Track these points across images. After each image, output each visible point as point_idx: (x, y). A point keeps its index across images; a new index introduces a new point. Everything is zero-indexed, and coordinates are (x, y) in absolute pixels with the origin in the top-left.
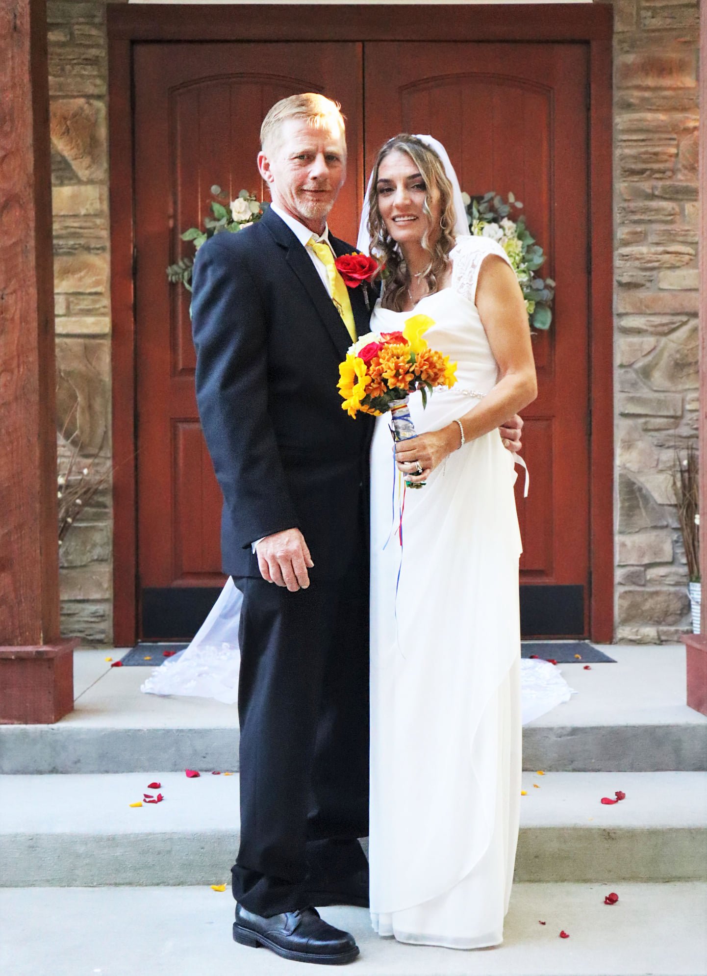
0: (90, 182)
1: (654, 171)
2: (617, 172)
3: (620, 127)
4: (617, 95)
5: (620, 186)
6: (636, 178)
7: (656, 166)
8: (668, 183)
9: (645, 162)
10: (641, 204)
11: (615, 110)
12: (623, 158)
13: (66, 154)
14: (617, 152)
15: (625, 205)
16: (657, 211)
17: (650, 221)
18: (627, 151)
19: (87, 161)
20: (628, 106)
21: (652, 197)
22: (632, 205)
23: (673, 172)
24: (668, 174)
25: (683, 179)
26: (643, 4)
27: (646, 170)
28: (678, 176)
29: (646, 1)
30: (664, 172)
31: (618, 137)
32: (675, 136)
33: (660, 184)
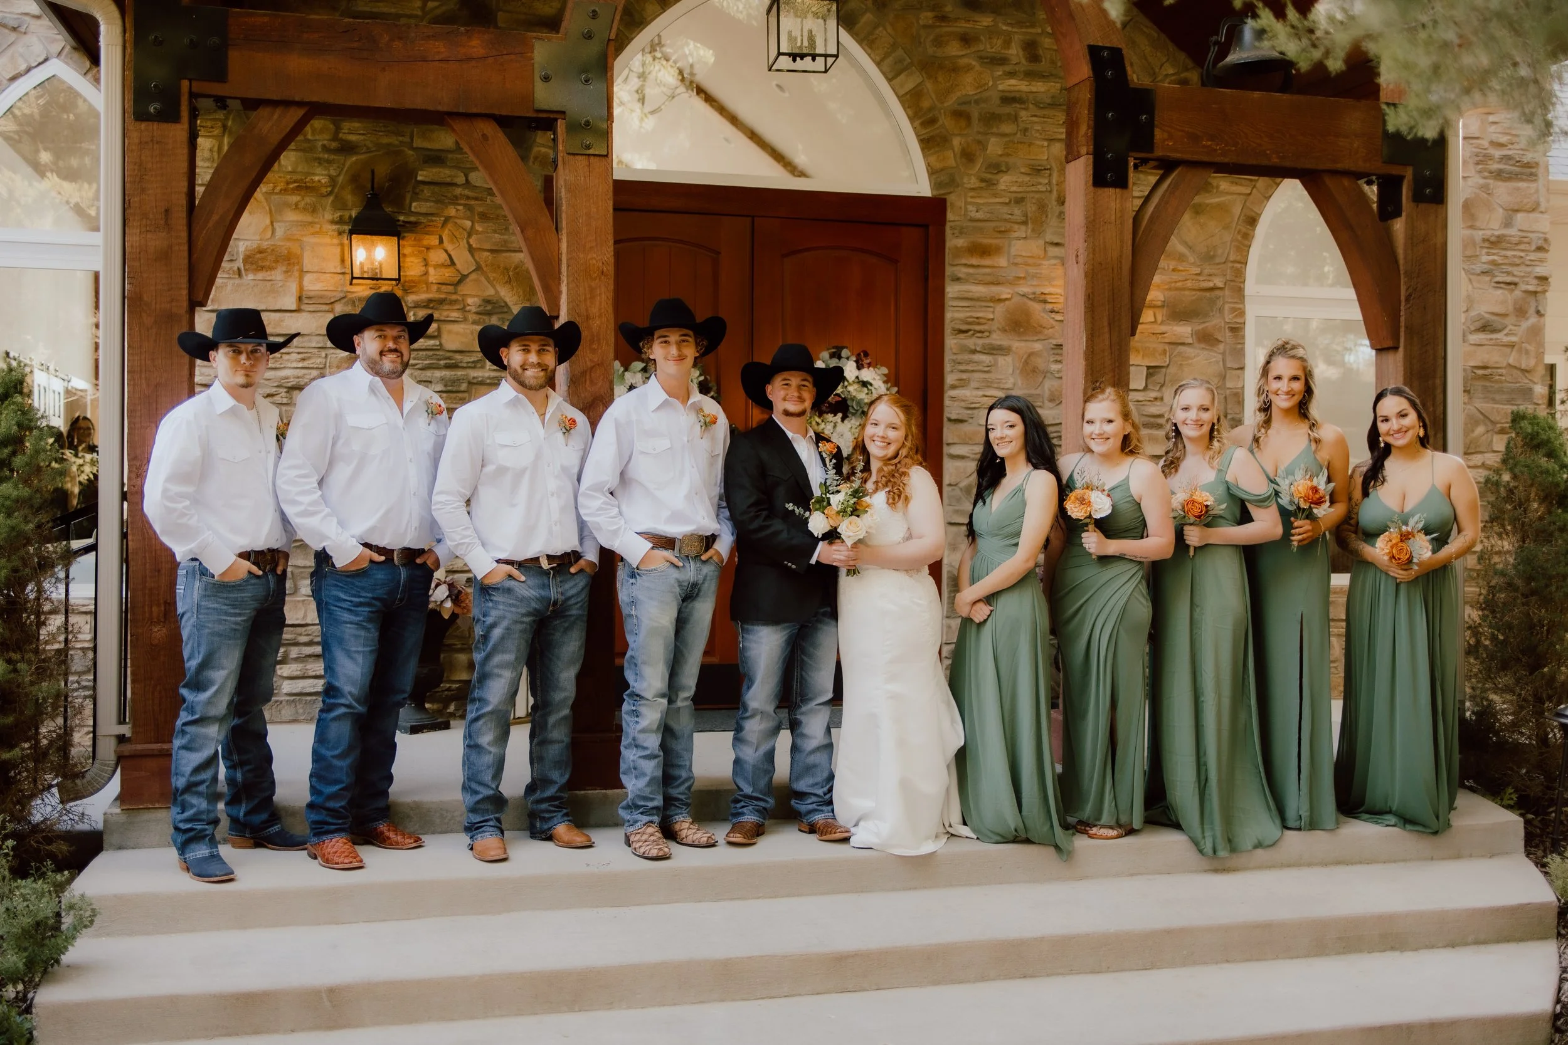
1: (976, 332)
2: (948, 330)
3: (950, 295)
4: (949, 271)
5: (951, 342)
6: (962, 336)
7: (978, 328)
8: (987, 341)
9: (969, 324)
10: (966, 357)
11: (947, 281)
12: (953, 320)
13: (507, 299)
14: (949, 315)
15: (955, 357)
16: (978, 363)
17: (973, 371)
18: (957, 315)
20: (957, 279)
21: (974, 352)
22: (959, 357)
23: (990, 332)
24: (986, 334)
25: (997, 339)
26: (969, 200)
27: (970, 330)
28: (994, 336)
29: (972, 197)
30: (983, 332)
31: (949, 303)
32: (992, 304)
33: (980, 342)
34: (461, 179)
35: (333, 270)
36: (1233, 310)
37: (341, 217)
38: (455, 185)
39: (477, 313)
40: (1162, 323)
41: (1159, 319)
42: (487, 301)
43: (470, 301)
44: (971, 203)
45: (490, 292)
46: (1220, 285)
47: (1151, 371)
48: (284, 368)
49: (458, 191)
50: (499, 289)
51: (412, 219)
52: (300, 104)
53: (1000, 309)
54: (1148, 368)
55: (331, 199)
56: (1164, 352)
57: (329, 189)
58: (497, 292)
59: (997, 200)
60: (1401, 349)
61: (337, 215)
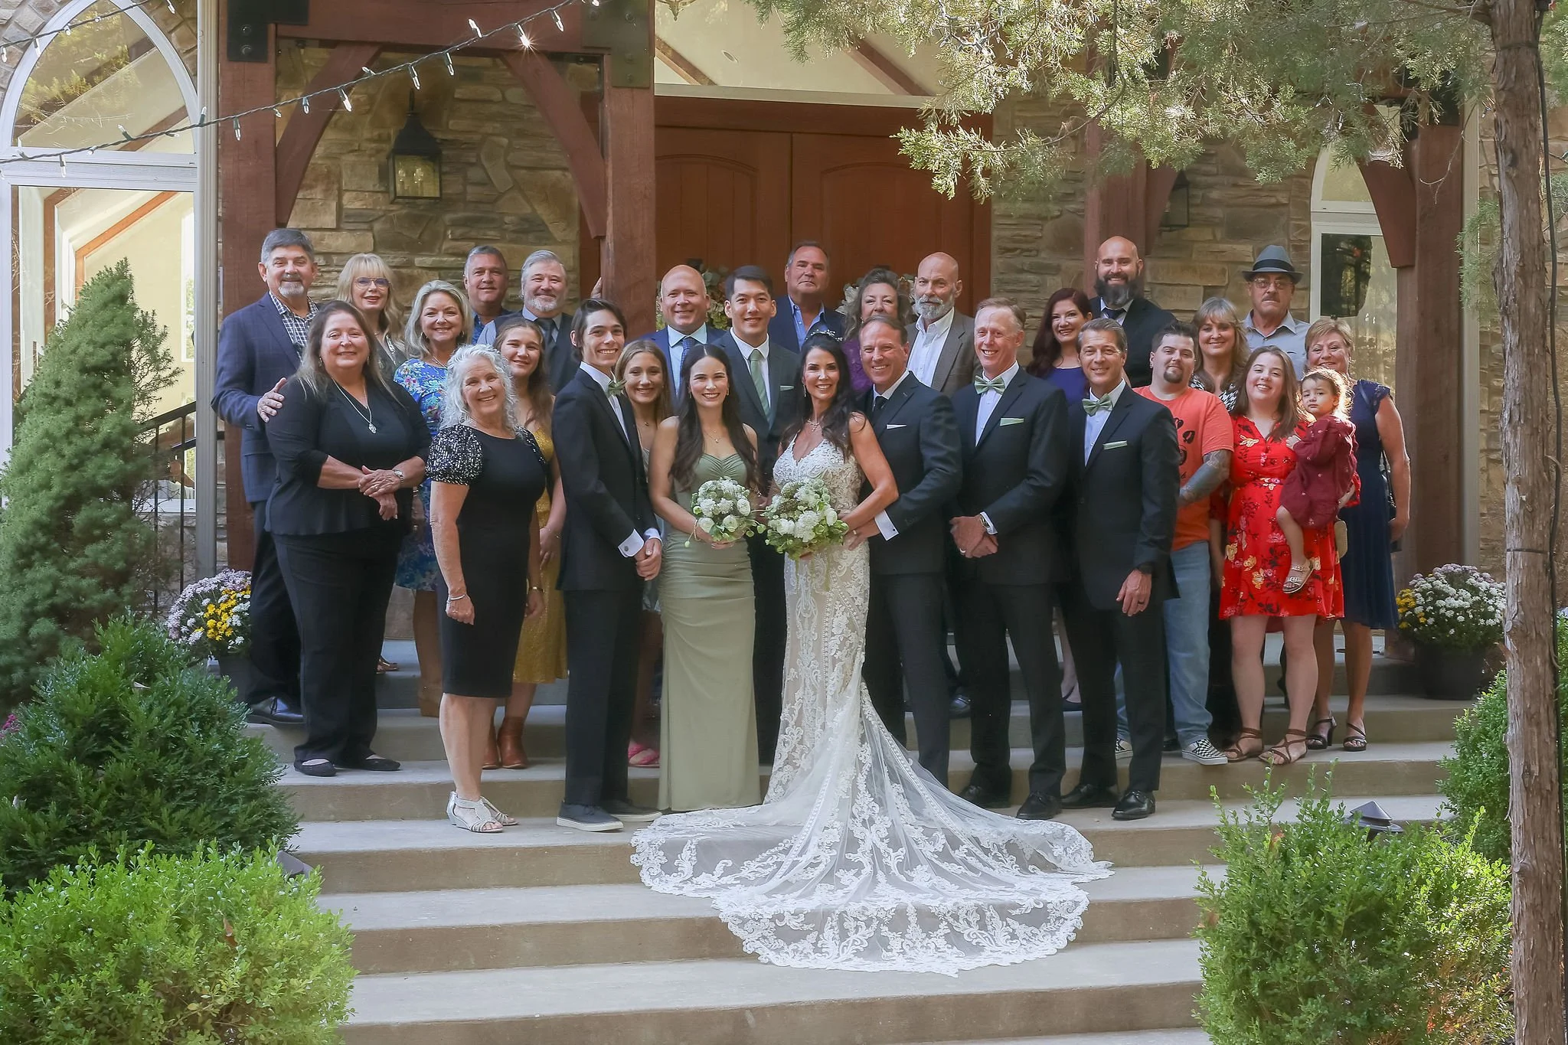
0: (564, 242)
1: (1024, 250)
2: (994, 249)
3: (997, 213)
5: (997, 261)
6: (1008, 255)
7: (1024, 246)
8: (1035, 260)
9: (1015, 242)
10: (1014, 276)
11: (993, 198)
12: (999, 238)
13: (545, 218)
14: (995, 233)
15: (1001, 277)
16: (1026, 282)
17: (1020, 291)
18: (1002, 233)
19: (563, 225)
20: (1004, 196)
21: (1022, 271)
22: (1006, 277)
23: (1038, 251)
24: (1034, 253)
25: (1045, 257)
26: (1017, 114)
27: (1016, 249)
28: (1043, 255)
29: (1020, 111)
30: (1031, 251)
31: (995, 221)
32: (1040, 222)
33: (1028, 261)
34: (498, 96)
35: (371, 189)
36: (1298, 227)
37: (379, 135)
38: (490, 101)
39: (514, 232)
40: (1221, 242)
41: (1219, 236)
42: (525, 219)
43: (507, 219)
44: (1019, 117)
45: (528, 210)
46: (1284, 201)
47: (1208, 291)
48: (325, 286)
49: (495, 108)
50: (536, 207)
51: (450, 137)
52: (373, 44)
53: (1049, 226)
54: (1205, 287)
55: (369, 117)
56: (1223, 272)
57: (368, 107)
58: (534, 211)
59: (1047, 114)
60: (1416, 268)
61: (376, 133)
